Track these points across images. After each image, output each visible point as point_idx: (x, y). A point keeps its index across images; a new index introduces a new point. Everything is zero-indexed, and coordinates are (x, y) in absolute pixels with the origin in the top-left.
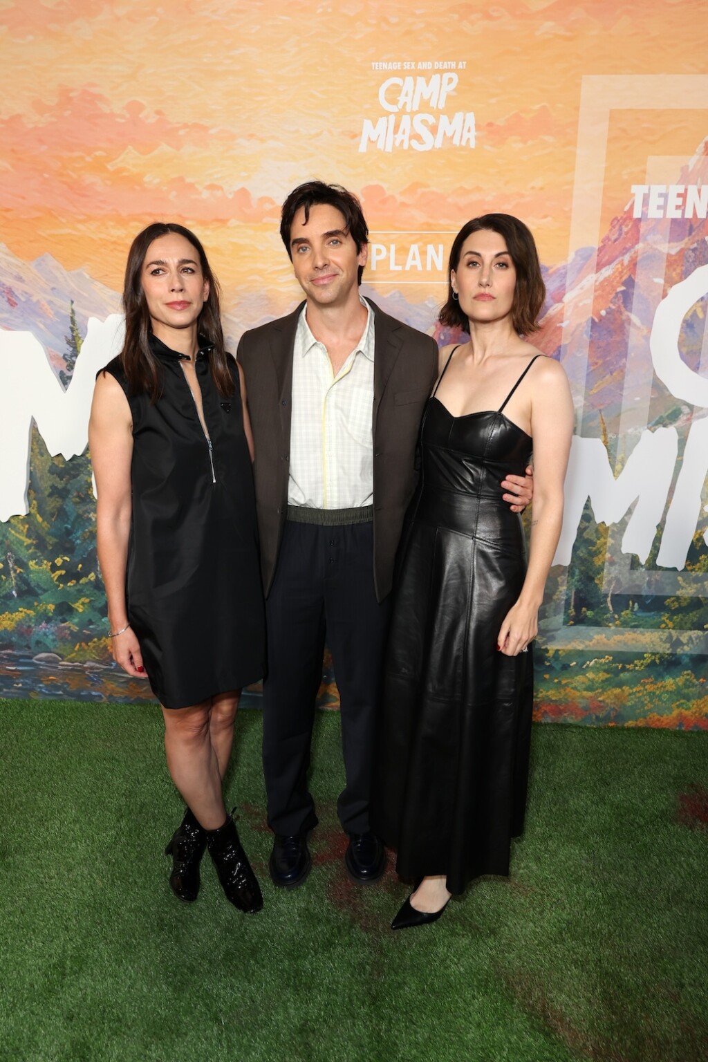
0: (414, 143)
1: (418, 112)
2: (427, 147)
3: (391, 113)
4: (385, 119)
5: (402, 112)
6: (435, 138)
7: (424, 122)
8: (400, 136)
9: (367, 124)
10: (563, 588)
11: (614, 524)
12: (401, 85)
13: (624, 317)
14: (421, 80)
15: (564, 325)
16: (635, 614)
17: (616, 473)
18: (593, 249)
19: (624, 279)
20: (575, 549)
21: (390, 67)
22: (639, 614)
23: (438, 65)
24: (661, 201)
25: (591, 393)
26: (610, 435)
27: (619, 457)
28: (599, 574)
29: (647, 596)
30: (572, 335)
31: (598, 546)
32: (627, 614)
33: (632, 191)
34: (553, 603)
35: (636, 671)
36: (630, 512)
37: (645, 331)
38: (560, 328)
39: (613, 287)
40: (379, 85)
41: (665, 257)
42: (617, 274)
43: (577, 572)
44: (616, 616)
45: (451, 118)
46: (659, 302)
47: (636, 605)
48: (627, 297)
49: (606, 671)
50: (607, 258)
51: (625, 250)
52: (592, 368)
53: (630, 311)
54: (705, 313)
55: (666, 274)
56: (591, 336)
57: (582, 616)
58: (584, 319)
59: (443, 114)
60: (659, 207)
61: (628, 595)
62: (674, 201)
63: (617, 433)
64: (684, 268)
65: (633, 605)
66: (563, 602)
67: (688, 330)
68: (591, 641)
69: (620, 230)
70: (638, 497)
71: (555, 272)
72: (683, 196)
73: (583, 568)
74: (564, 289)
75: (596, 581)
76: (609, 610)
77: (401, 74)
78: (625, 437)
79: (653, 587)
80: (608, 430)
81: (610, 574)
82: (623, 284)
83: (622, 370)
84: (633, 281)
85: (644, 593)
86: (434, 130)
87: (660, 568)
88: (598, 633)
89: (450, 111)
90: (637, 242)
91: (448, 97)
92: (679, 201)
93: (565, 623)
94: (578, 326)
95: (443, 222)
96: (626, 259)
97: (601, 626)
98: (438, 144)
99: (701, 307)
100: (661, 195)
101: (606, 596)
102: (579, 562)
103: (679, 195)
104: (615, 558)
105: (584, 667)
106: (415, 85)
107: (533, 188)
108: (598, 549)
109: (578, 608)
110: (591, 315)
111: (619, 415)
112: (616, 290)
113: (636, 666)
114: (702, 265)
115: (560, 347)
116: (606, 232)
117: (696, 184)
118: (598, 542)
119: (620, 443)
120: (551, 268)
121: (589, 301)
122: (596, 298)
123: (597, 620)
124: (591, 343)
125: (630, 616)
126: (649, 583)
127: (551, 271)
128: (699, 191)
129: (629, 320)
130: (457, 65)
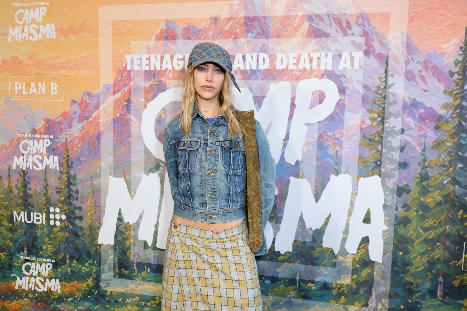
0: (30, 37)
1: (31, 24)
2: (35, 39)
3: (20, 25)
4: (18, 27)
5: (24, 24)
6: (39, 35)
7: (34, 28)
8: (24, 34)
9: (11, 29)
10: (112, 257)
11: (134, 224)
12: (23, 12)
13: (128, 118)
14: (31, 10)
15: (101, 121)
16: (149, 274)
17: (132, 196)
18: (110, 85)
19: (126, 99)
20: (116, 236)
21: (19, 5)
22: (151, 274)
23: (38, 4)
24: (139, 62)
25: (116, 155)
26: (127, 177)
27: (133, 188)
28: (129, 250)
29: (153, 264)
30: (105, 126)
31: (127, 235)
32: (145, 274)
33: (126, 58)
34: (107, 265)
35: (152, 307)
36: (140, 217)
37: (138, 125)
38: (99, 122)
39: (121, 102)
40: (15, 13)
41: (144, 88)
42: (123, 96)
43: (118, 249)
44: (139, 275)
45: (45, 26)
46: (143, 110)
47: (149, 269)
48: (128, 108)
49: (137, 306)
50: (117, 89)
51: (125, 85)
52: (116, 142)
53: (130, 114)
54: (165, 115)
55: (145, 97)
56: (114, 126)
57: (122, 273)
58: (110, 118)
59: (41, 24)
60: (138, 65)
61: (144, 263)
62: (145, 62)
63: (130, 176)
64: (153, 94)
65: (147, 269)
66: (112, 265)
67: (159, 124)
68: (128, 288)
69: (122, 75)
70: (144, 210)
71: (95, 95)
72: (149, 59)
73: (120, 247)
74: (99, 104)
75: (128, 254)
76: (135, 271)
77: (24, 8)
78: (134, 177)
79: (156, 259)
80: (126, 174)
81: (134, 251)
82: (126, 101)
83: (130, 143)
84: (130, 100)
85: (152, 263)
86: (38, 31)
87: (159, 249)
88: (131, 283)
89: (44, 23)
90: (130, 81)
91: (43, 17)
92: (147, 62)
93: (114, 276)
94: (107, 121)
95: (44, 72)
96: (126, 89)
97: (132, 280)
98: (40, 38)
99: (163, 112)
100: (139, 59)
101: (133, 263)
102: (118, 243)
103: (147, 59)
104: (136, 242)
105: (126, 302)
106: (29, 12)
107: (82, 56)
108: (127, 236)
109: (120, 269)
110: (112, 116)
111: (130, 166)
112: (122, 104)
113: (152, 304)
114: (161, 92)
115: (100, 131)
116: (116, 77)
117: (154, 54)
118: (127, 233)
119: (132, 181)
120: (93, 93)
121: (111, 109)
122: (114, 108)
123: (130, 276)
124: (114, 130)
125: (146, 275)
126: (154, 256)
127: (93, 95)
128: (156, 57)
129: (130, 119)
130: (46, 3)
